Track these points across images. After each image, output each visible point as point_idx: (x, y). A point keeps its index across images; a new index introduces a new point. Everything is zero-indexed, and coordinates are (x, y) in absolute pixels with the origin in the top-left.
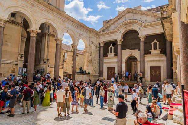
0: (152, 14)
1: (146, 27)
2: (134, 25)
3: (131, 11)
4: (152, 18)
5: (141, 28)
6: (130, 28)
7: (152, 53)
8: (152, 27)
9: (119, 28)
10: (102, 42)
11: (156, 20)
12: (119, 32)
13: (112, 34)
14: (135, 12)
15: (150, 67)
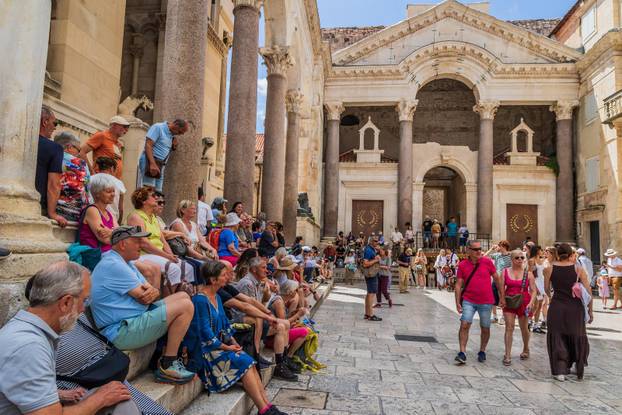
0: (526, 39)
1: (503, 74)
2: (466, 61)
3: (460, 15)
4: (522, 50)
5: (487, 76)
6: (448, 69)
7: (513, 160)
8: (520, 80)
9: (411, 61)
11: (532, 58)
12: (410, 77)
13: (383, 80)
14: (470, 19)
15: (508, 205)
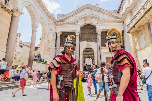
0: (108, 13)
1: (103, 22)
2: (93, 19)
3: (91, 8)
4: (108, 16)
5: (98, 23)
6: (88, 22)
7: (107, 45)
8: (107, 24)
9: (78, 20)
10: (60, 31)
11: (111, 18)
12: (78, 24)
13: (71, 25)
14: (93, 9)
15: (106, 58)
